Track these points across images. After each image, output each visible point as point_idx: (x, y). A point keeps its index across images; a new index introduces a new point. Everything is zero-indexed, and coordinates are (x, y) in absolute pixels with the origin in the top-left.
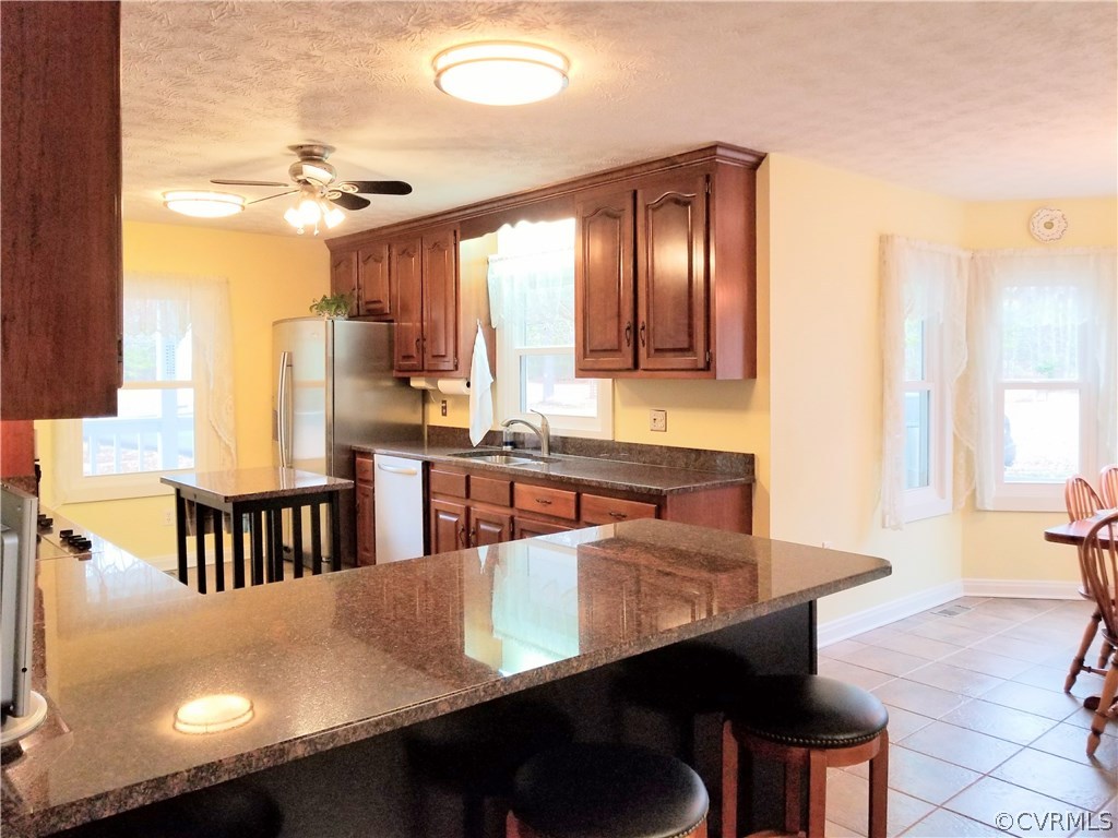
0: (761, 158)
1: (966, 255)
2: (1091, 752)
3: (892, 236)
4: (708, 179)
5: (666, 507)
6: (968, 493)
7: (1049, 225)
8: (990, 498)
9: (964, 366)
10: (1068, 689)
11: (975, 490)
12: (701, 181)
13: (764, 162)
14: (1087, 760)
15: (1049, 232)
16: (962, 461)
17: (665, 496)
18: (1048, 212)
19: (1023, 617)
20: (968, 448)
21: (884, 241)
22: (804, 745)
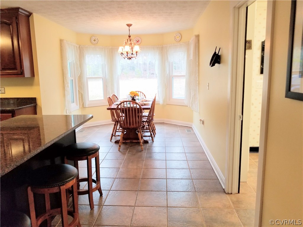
0: (31, 14)
1: (78, 46)
2: (119, 151)
3: (63, 40)
4: (16, 18)
5: (15, 114)
6: (82, 103)
7: (95, 40)
8: (87, 104)
9: (80, 73)
10: (111, 141)
11: (83, 103)
12: (14, 18)
13: (31, 15)
14: (119, 152)
15: (95, 42)
16: (80, 96)
17: (15, 111)
18: (94, 37)
19: (97, 129)
20: (81, 93)
21: (61, 41)
22: (85, 156)
